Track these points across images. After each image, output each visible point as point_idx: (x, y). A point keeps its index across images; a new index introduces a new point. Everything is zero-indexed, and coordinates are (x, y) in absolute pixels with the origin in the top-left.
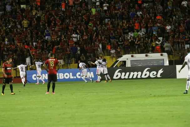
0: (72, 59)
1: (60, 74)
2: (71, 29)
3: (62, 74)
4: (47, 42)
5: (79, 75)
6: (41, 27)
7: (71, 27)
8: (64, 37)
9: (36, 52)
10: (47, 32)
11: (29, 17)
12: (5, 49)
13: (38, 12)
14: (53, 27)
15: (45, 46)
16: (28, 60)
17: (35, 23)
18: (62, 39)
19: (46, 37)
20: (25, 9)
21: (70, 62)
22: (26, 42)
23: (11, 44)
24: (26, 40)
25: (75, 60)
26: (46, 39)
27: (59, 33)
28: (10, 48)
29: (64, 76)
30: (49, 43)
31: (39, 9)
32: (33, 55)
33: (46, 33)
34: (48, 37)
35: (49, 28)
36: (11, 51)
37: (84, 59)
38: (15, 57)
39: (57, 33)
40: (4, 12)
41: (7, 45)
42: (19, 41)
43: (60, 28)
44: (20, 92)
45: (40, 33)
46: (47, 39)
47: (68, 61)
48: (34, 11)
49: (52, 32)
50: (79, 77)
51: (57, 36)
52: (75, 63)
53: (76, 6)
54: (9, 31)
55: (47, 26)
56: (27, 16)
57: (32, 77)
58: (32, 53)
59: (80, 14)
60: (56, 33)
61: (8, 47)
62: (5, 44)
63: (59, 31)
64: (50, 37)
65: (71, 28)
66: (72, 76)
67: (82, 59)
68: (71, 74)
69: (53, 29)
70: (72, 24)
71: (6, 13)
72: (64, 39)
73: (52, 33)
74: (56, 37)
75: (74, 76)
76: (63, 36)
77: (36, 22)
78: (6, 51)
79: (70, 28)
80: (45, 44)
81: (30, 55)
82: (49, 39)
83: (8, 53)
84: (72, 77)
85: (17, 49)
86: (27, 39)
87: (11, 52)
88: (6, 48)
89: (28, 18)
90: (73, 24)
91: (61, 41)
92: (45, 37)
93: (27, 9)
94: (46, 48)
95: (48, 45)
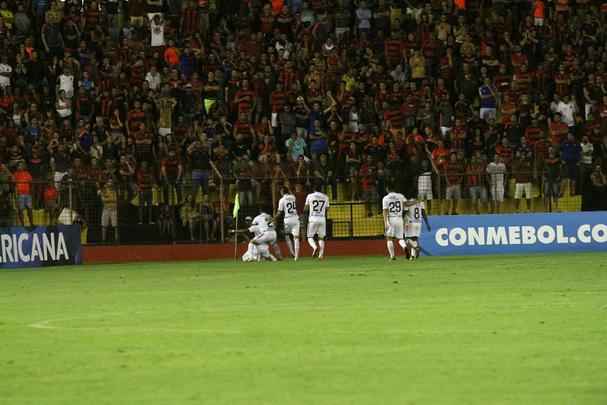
0: (564, 181)
1: (523, 227)
2: (563, 84)
3: (532, 230)
4: (483, 124)
5: (587, 234)
6: (466, 76)
8: (540, 109)
9: (447, 158)
10: (483, 94)
11: (429, 45)
12: (352, 146)
13: (457, 30)
14: (503, 77)
15: (478, 139)
16: (424, 183)
17: (446, 66)
18: (533, 116)
19: (483, 110)
21: (559, 189)
23: (369, 131)
24: (419, 118)
25: (571, 183)
26: (482, 117)
27: (525, 99)
29: (536, 234)
30: (491, 128)
31: (461, 19)
32: (440, 167)
33: (483, 97)
34: (487, 109)
36: (368, 152)
37: (601, 182)
40: (348, 29)
41: (358, 135)
42: (396, 124)
44: (396, 282)
45: (462, 97)
46: (486, 115)
47: (551, 187)
48: (442, 28)
49: (500, 93)
50: (586, 240)
51: (516, 105)
53: (580, 11)
55: (484, 75)
56: (420, 43)
57: (434, 237)
58: (436, 158)
59: (593, 38)
60: (515, 98)
62: (350, 132)
64: (494, 110)
65: (562, 82)
66: (565, 235)
67: (594, 180)
68: (560, 228)
69: (503, 84)
71: (355, 32)
72: (538, 115)
73: (502, 97)
74: (514, 110)
75: (570, 237)
76: (536, 108)
77: (450, 62)
78: (354, 152)
79: (558, 81)
80: (478, 132)
81: (429, 169)
82: (490, 116)
83: (359, 161)
84: (562, 240)
85: (388, 147)
87: (369, 158)
89: (426, 49)
90: (571, 69)
91: (530, 123)
92: (479, 111)
93: (422, 22)
94: (481, 144)
95: (487, 135)
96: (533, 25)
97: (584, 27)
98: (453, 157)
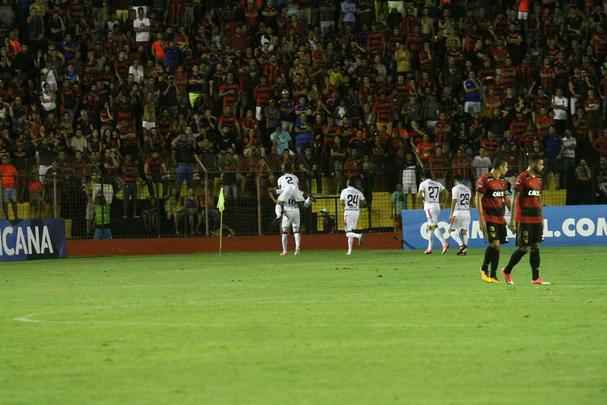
2: (548, 78)
6: (451, 70)
7: (547, 72)
9: (432, 151)
10: (468, 87)
12: (337, 140)
13: (443, 23)
14: (488, 71)
15: (462, 132)
16: (408, 176)
17: (427, 61)
18: (518, 109)
19: (467, 104)
20: (400, 14)
22: (402, 118)
24: (403, 112)
26: (466, 111)
27: (509, 93)
28: (350, 137)
30: (476, 122)
31: (446, 12)
32: (425, 161)
33: (467, 90)
34: (472, 103)
35: (476, 73)
36: (353, 146)
37: (586, 175)
38: (366, 165)
39: (502, 90)
40: (333, 23)
41: (343, 128)
43: (511, 77)
44: (381, 276)
46: (470, 109)
48: (425, 22)
49: (485, 88)
51: (501, 99)
52: (558, 189)
54: (347, 85)
55: (469, 69)
57: (419, 231)
59: (578, 32)
60: (500, 92)
61: (346, 133)
63: (509, 85)
64: (479, 103)
66: (549, 229)
68: (544, 222)
69: (489, 78)
70: (552, 64)
71: (340, 26)
72: (523, 109)
73: (487, 92)
74: (499, 104)
75: (554, 231)
76: (521, 101)
77: (430, 57)
78: (339, 145)
79: (542, 75)
80: (463, 125)
82: (475, 110)
83: (343, 155)
84: (548, 234)
86: (406, 110)
87: (354, 152)
88: (340, 137)
89: (411, 42)
90: (556, 63)
91: (515, 117)
92: (463, 105)
93: (407, 16)
94: (466, 138)
95: (472, 129)
96: (517, 19)
97: (568, 21)
98: (438, 151)
